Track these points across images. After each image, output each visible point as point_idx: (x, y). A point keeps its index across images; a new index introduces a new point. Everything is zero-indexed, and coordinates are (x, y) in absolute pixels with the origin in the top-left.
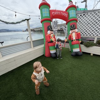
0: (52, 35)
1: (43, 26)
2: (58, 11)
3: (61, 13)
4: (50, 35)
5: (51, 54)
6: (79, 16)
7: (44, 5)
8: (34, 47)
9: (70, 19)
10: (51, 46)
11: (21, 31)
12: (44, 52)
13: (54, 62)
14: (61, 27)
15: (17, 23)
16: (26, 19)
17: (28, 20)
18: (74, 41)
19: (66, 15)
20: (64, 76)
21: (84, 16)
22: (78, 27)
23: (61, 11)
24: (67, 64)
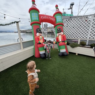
0: (41, 37)
1: (33, 29)
2: (46, 16)
3: (49, 18)
4: (39, 37)
5: (40, 54)
6: (65, 21)
7: (33, 10)
8: (23, 48)
9: (57, 23)
10: (41, 47)
11: (13, 32)
12: (34, 53)
13: (43, 62)
14: (52, 30)
15: (6, 25)
16: (15, 22)
17: (17, 22)
18: (60, 43)
19: (53, 19)
20: (51, 75)
21: (69, 21)
22: (64, 30)
23: (49, 16)
24: (55, 63)
